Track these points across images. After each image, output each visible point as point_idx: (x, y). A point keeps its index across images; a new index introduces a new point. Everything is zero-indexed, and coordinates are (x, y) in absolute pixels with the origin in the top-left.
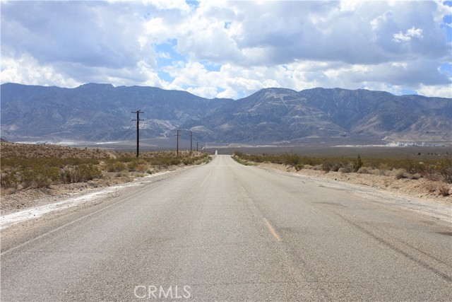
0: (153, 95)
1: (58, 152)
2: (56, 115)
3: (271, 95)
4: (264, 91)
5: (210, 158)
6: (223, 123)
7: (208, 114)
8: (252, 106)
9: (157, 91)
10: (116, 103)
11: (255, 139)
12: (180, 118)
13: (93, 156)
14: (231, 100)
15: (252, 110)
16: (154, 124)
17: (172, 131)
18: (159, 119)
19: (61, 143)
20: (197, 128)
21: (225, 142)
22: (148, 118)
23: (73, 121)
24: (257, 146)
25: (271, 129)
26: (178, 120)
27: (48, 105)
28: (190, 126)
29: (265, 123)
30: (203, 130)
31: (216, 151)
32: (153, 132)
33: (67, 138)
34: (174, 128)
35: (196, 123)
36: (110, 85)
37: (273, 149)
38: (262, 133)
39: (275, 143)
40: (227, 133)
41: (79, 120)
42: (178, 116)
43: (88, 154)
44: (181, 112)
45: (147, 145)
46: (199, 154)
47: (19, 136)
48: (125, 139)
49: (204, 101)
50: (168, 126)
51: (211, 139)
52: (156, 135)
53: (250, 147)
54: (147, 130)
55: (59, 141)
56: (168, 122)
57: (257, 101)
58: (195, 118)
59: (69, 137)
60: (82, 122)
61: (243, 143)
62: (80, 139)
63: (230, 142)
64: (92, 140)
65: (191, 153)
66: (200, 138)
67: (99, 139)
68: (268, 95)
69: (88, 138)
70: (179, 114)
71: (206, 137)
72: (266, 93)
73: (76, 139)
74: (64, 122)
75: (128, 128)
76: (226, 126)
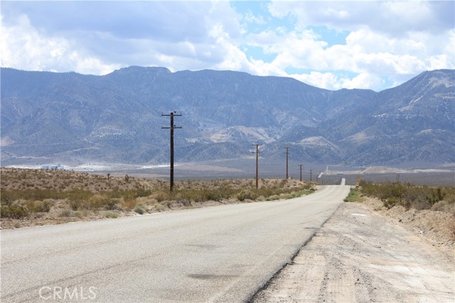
0: (237, 85)
1: (61, 181)
2: (76, 121)
3: (440, 82)
4: (426, 76)
5: (313, 190)
6: (356, 131)
7: (330, 116)
8: (407, 102)
9: (242, 78)
10: (174, 99)
11: (412, 158)
12: (282, 123)
13: (117, 188)
14: (368, 92)
15: (407, 108)
16: (237, 134)
17: (269, 145)
18: (247, 125)
19: (83, 166)
20: (311, 140)
21: (360, 163)
22: (228, 125)
23: (104, 131)
24: (415, 171)
25: (440, 142)
26: (279, 127)
27: (62, 103)
28: (300, 138)
29: (429, 130)
30: (321, 144)
31: (344, 180)
32: (236, 147)
33: (93, 158)
34: (273, 140)
35: (308, 132)
36: (165, 69)
37: (442, 175)
38: (424, 148)
39: (446, 165)
40: (362, 149)
41: (113, 128)
42: (279, 120)
43: (109, 185)
44: (285, 114)
45: (225, 169)
46: (299, 183)
47: (14, 156)
48: (189, 160)
49: (323, 94)
50: (261, 138)
51: (335, 159)
52: (242, 153)
53: (403, 171)
54: (227, 144)
55: (80, 164)
56: (261, 130)
57: (415, 93)
58: (308, 124)
59: (97, 156)
60: (117, 131)
61: (392, 165)
62: (114, 160)
63: (368, 164)
64: (134, 162)
65: (284, 182)
66: (316, 157)
67: (146, 159)
68: (435, 83)
69: (127, 159)
70: (281, 116)
71: (326, 156)
72: (432, 79)
73: (107, 160)
74: (88, 131)
75: (194, 140)
76: (360, 137)
